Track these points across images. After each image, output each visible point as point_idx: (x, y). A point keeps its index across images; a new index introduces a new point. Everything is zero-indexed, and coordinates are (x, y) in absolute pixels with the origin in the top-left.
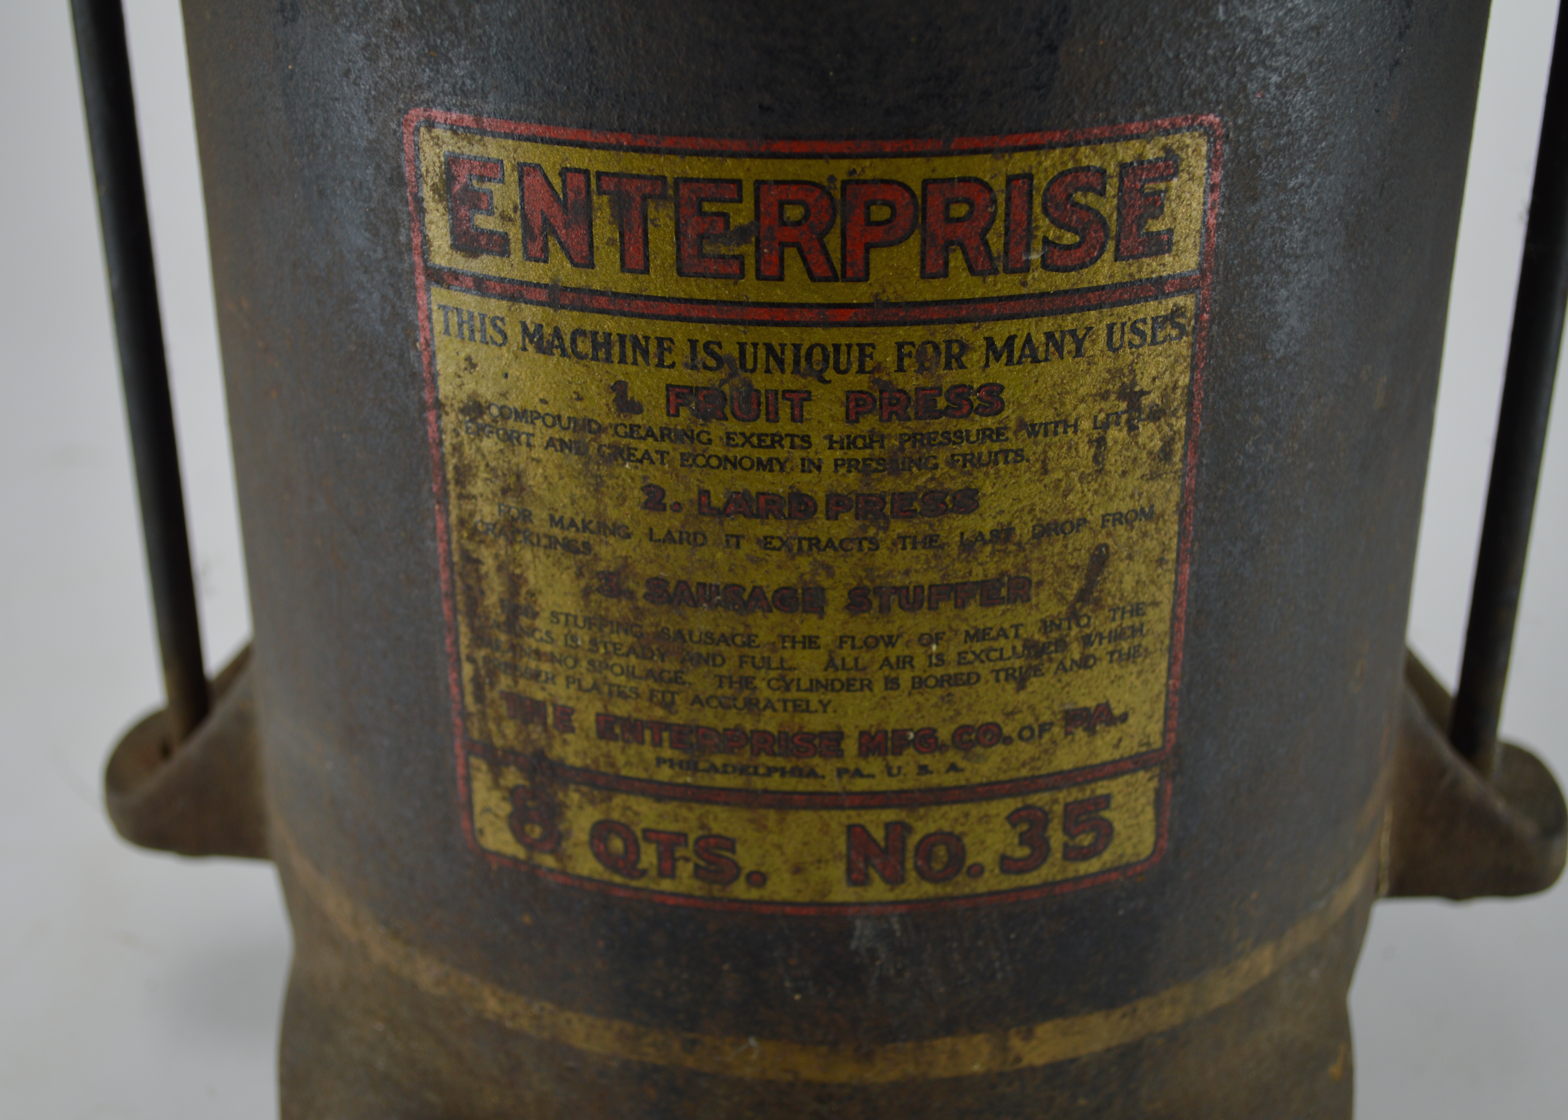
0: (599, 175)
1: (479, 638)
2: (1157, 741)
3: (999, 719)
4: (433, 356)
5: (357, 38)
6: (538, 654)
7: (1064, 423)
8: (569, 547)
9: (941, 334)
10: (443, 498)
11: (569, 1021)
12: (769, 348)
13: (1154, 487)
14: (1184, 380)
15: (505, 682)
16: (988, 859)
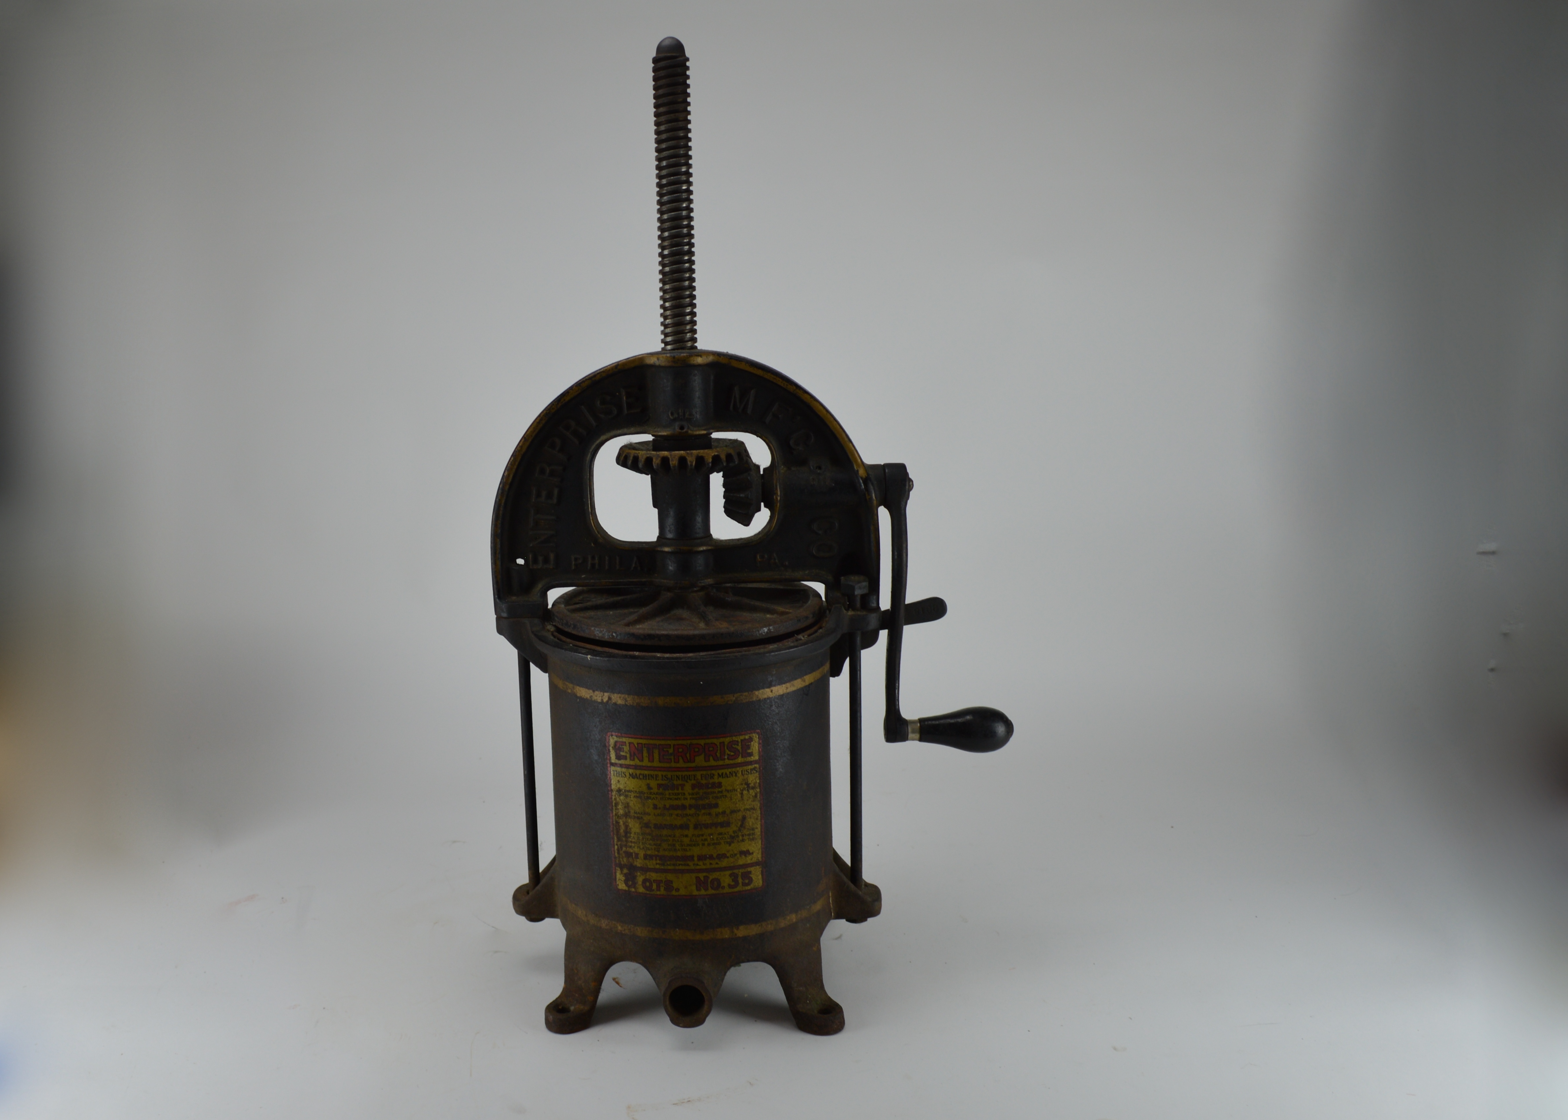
0: (644, 744)
1: (619, 839)
2: (760, 859)
3: (726, 853)
4: (611, 780)
5: (598, 719)
6: (631, 842)
7: (735, 790)
8: (638, 818)
9: (709, 772)
10: (612, 810)
11: (637, 929)
12: (677, 776)
13: (754, 803)
14: (758, 781)
15: (624, 849)
16: (726, 885)
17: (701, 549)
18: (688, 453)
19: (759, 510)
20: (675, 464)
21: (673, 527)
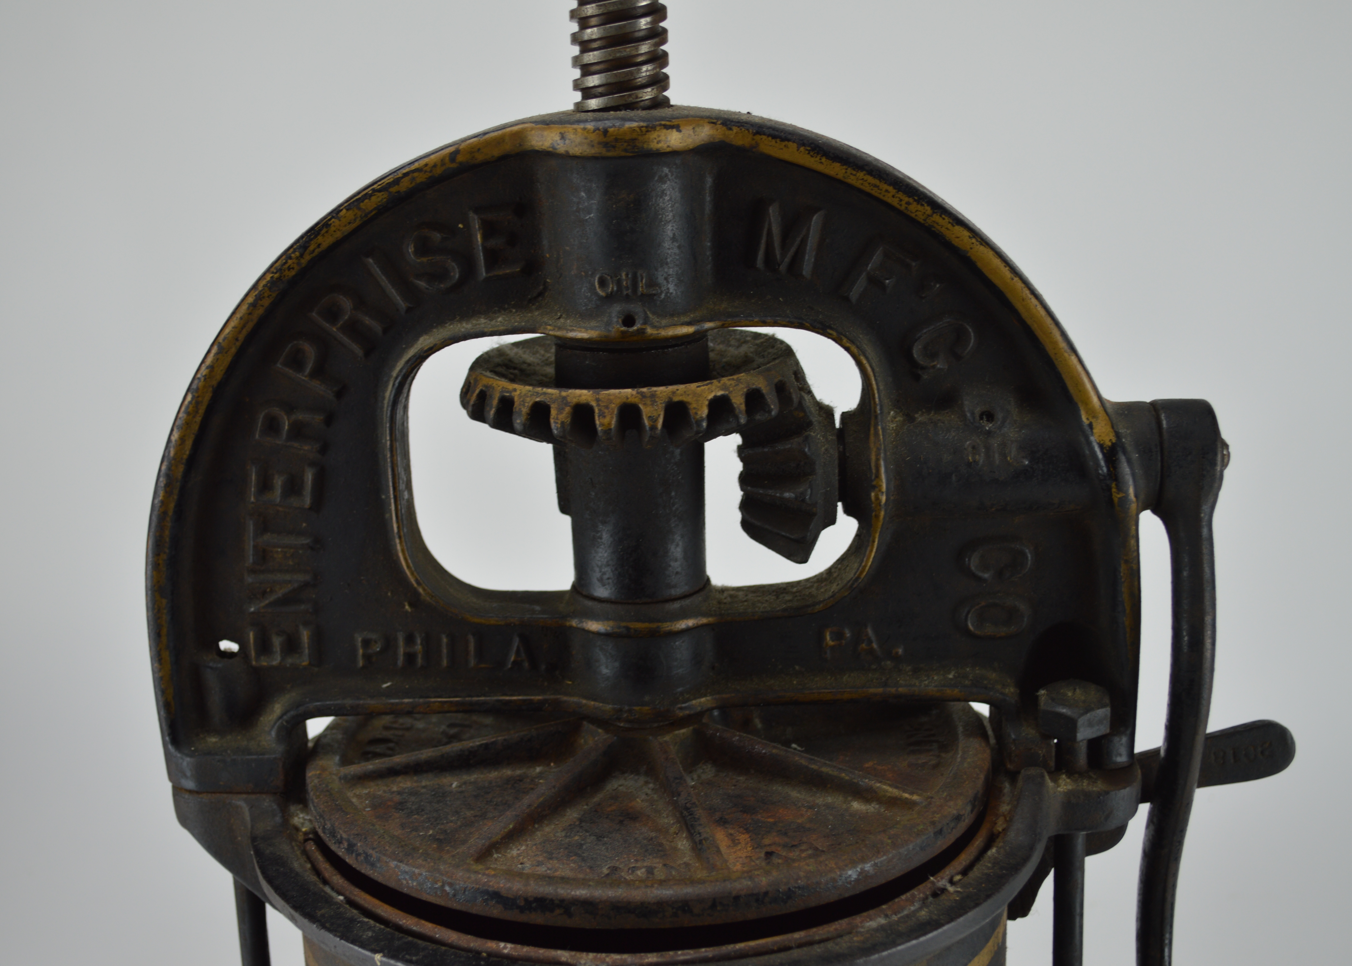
17: (683, 624)
18: (643, 396)
19: (831, 520)
20: (610, 424)
21: (608, 572)
